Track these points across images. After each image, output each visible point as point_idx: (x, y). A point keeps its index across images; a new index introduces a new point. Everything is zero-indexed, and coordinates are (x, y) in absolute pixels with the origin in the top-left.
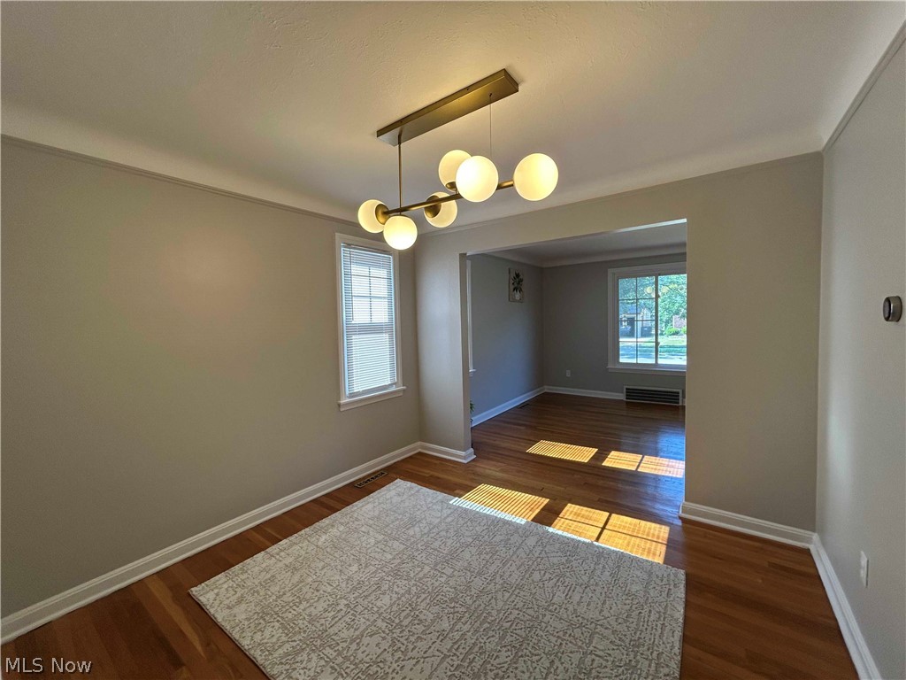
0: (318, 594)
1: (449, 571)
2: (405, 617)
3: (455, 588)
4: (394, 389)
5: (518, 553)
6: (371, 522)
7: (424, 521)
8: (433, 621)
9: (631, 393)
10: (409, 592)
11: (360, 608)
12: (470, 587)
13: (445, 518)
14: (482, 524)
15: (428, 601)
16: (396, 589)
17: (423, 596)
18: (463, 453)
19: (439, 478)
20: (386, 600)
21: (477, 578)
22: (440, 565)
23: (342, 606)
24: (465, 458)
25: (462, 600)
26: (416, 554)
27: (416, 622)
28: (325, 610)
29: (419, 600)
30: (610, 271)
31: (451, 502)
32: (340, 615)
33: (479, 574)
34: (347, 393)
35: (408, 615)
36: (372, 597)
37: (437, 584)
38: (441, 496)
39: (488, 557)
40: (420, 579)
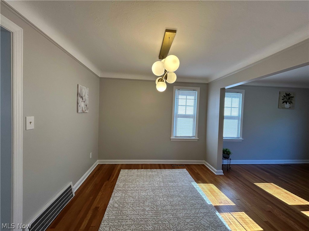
0: (135, 183)
1: (165, 199)
2: (142, 200)
3: (161, 204)
4: (194, 138)
5: (192, 210)
6: (164, 176)
7: (177, 183)
8: (146, 206)
10: (150, 196)
11: (137, 192)
12: (164, 206)
13: (184, 186)
14: (193, 194)
15: (151, 201)
16: (148, 193)
17: (152, 199)
18: (216, 170)
19: (199, 175)
20: (144, 194)
21: (169, 206)
22: (165, 196)
23: (135, 189)
24: (216, 172)
25: (158, 207)
26: (163, 189)
27: (143, 203)
28: (132, 187)
29: (150, 199)
31: (192, 183)
32: (133, 190)
33: (172, 205)
34: (174, 135)
35: (144, 200)
36: (142, 191)
37: (158, 199)
38: (192, 179)
39: (181, 204)
40: (157, 195)
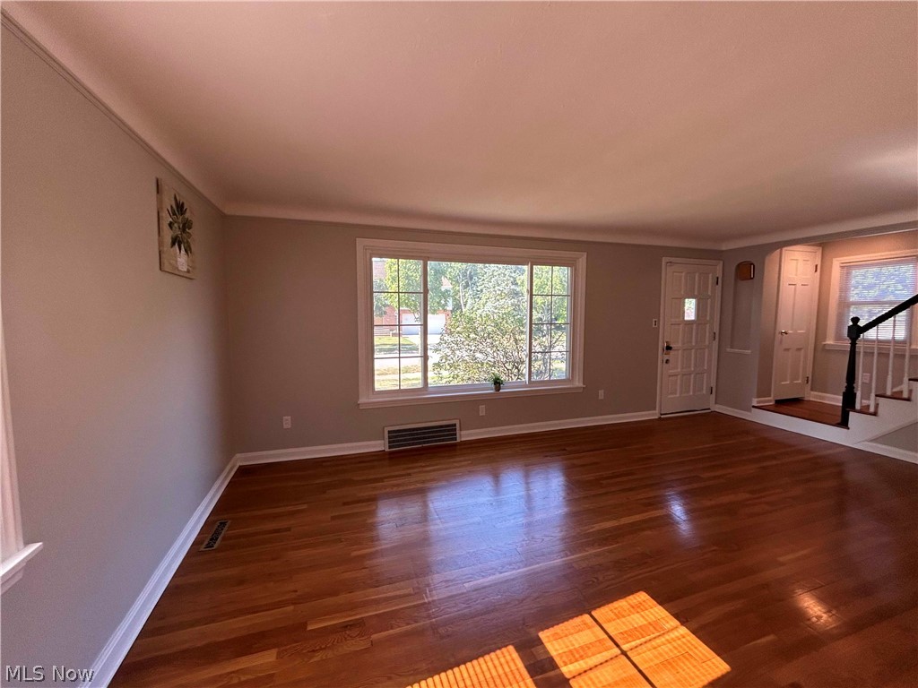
9: (395, 437)
30: (361, 243)
